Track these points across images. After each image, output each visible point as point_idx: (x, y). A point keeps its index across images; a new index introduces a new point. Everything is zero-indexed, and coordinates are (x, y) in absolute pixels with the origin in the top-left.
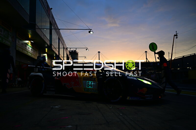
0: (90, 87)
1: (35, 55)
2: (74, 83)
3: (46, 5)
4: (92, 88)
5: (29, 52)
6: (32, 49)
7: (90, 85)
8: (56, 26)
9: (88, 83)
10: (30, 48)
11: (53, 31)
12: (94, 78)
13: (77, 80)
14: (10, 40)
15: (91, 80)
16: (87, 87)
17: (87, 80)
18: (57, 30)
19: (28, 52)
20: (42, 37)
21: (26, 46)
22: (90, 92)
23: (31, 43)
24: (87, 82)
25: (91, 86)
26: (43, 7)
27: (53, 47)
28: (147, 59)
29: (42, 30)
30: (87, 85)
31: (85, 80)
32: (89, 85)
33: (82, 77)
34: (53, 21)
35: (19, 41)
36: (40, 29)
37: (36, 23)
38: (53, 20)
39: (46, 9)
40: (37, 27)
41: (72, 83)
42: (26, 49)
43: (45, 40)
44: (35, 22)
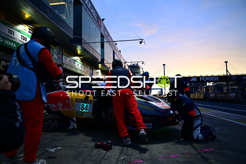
0: (85, 110)
1: (85, 72)
2: (62, 104)
3: (95, 16)
4: (87, 111)
5: (78, 69)
6: (81, 65)
7: (85, 108)
8: (109, 38)
9: (82, 106)
10: (80, 65)
11: (106, 45)
12: (90, 100)
13: (67, 101)
14: (55, 58)
15: (86, 103)
16: (81, 110)
17: (81, 102)
18: (111, 42)
19: (76, 69)
20: (91, 52)
21: (74, 63)
22: (85, 116)
23: (81, 59)
24: (82, 104)
25: (87, 109)
26: (92, 18)
27: (105, 62)
28: (227, 71)
29: (91, 44)
30: (81, 108)
31: (77, 101)
32: (83, 108)
33: (75, 98)
34: (106, 33)
35: (66, 57)
36: (88, 43)
37: (83, 37)
38: (105, 31)
39: (96, 20)
40: (83, 42)
41: (59, 105)
42: (75, 66)
43: (95, 55)
44: (81, 36)
